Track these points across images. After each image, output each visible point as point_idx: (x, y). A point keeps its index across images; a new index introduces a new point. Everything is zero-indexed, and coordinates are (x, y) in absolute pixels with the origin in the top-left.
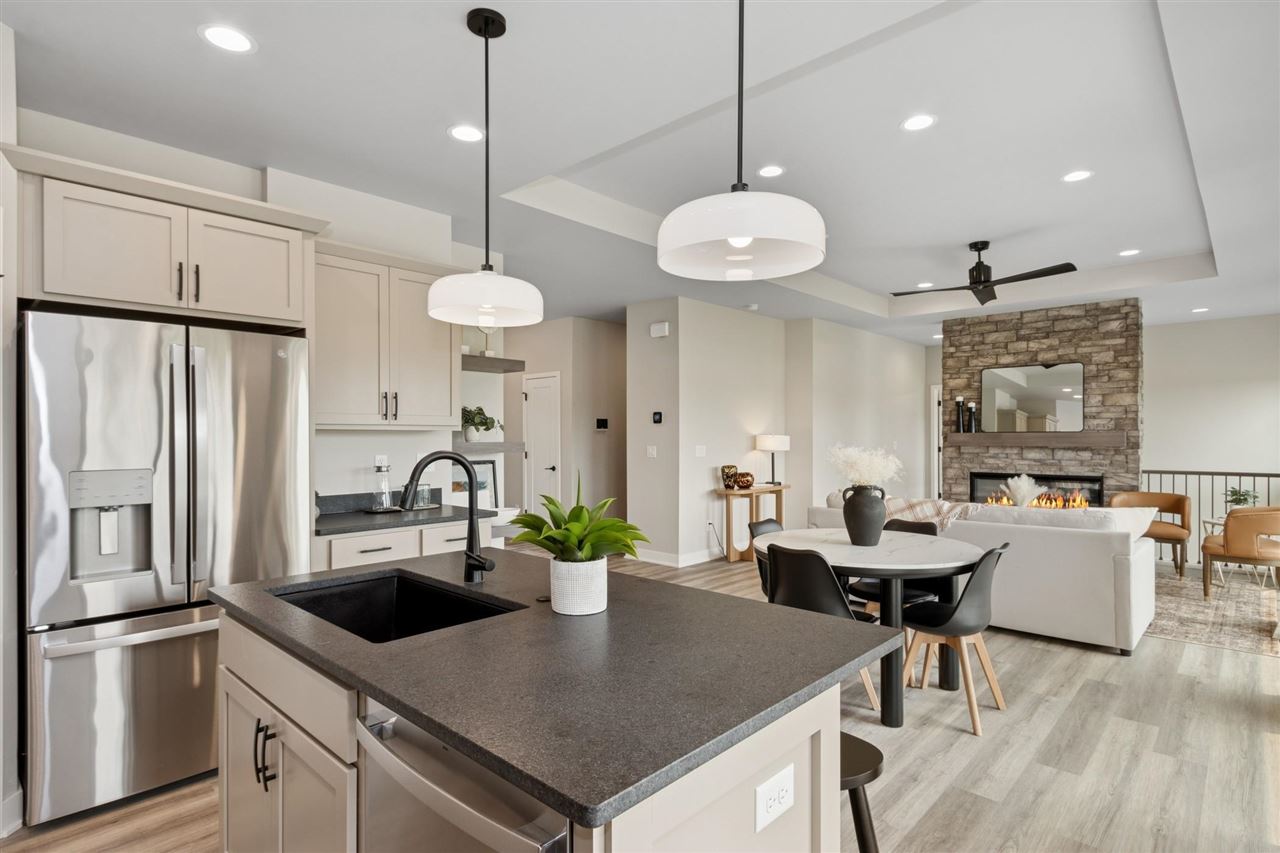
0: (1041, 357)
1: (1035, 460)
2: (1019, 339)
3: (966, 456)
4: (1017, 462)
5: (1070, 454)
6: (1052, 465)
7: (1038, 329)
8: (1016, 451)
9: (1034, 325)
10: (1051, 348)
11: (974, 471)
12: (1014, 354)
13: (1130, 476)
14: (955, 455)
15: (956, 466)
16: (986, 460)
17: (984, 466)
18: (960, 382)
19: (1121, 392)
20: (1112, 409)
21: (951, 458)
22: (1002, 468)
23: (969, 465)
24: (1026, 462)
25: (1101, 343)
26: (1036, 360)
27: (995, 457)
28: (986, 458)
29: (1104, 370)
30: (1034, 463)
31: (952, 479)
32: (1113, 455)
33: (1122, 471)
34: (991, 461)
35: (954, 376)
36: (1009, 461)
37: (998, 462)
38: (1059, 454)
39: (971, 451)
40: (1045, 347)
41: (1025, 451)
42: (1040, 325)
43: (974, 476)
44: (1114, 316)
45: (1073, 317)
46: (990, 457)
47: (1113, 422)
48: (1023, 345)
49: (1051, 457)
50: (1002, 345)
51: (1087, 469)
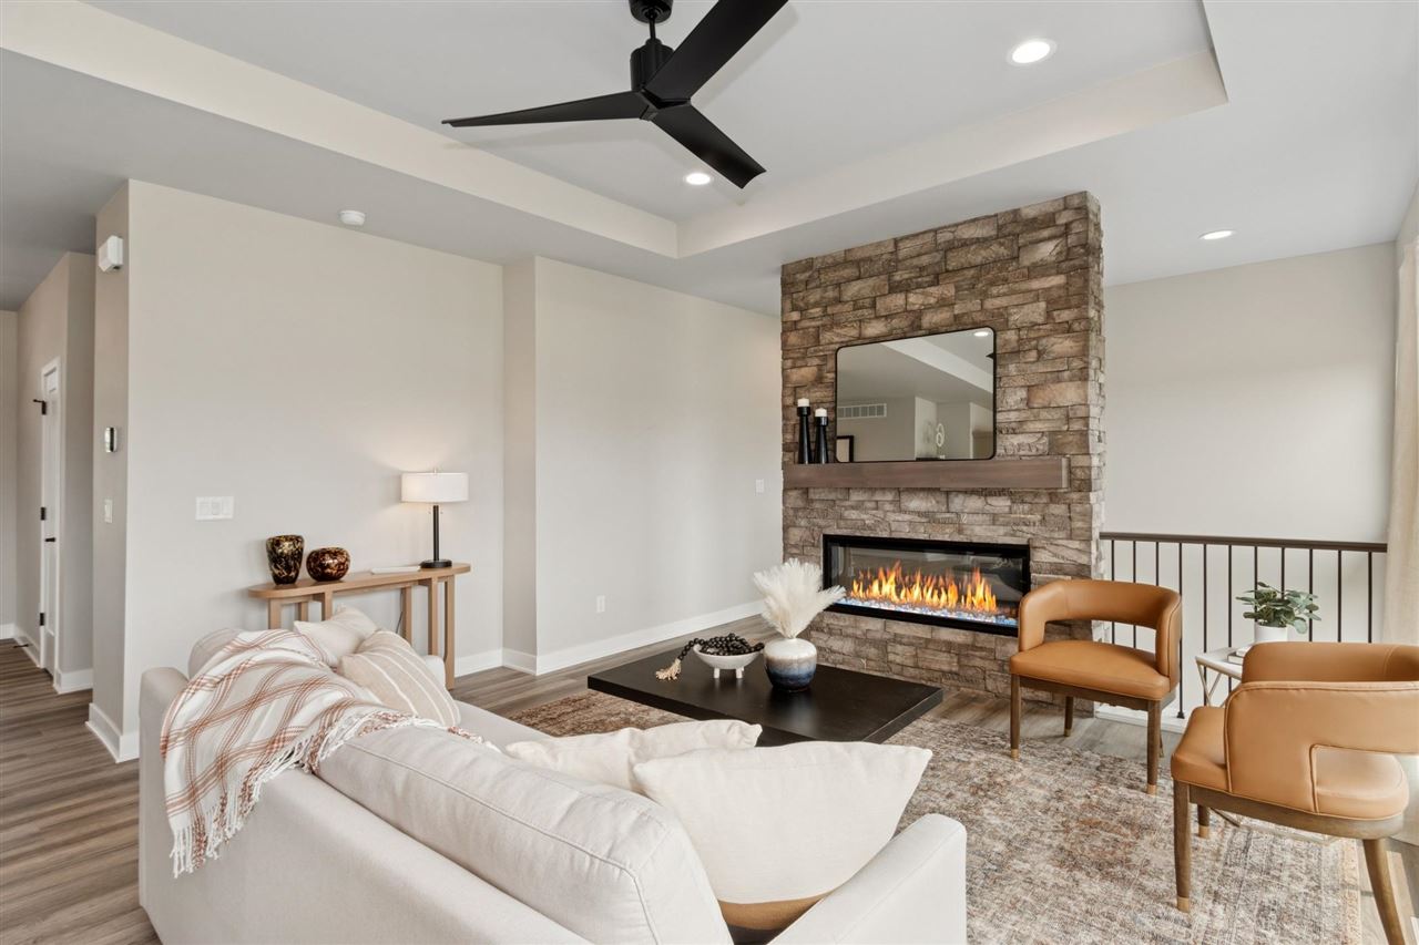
0: (928, 320)
1: (919, 514)
2: (894, 288)
3: (817, 505)
4: (892, 517)
5: (975, 503)
6: (945, 522)
7: (922, 269)
8: (889, 496)
9: (915, 262)
10: (943, 303)
11: (829, 532)
12: (886, 317)
13: (1076, 544)
14: (800, 503)
15: (803, 523)
16: (846, 514)
17: (842, 523)
18: (806, 373)
19: (1059, 381)
20: (1044, 414)
21: (796, 510)
22: (870, 528)
23: (822, 522)
24: (907, 517)
25: (1024, 286)
26: (920, 328)
27: (858, 507)
28: (846, 508)
29: (1030, 340)
30: (917, 519)
31: (796, 546)
32: (1047, 504)
33: (1063, 534)
34: (854, 514)
35: (799, 363)
36: (880, 514)
37: (864, 516)
38: (958, 502)
39: (823, 496)
40: (932, 301)
41: (904, 497)
42: (925, 260)
43: (830, 541)
44: (1046, 233)
45: (978, 241)
46: (853, 508)
47: (1045, 440)
48: (898, 300)
49: (944, 509)
50: (867, 302)
51: (1002, 530)
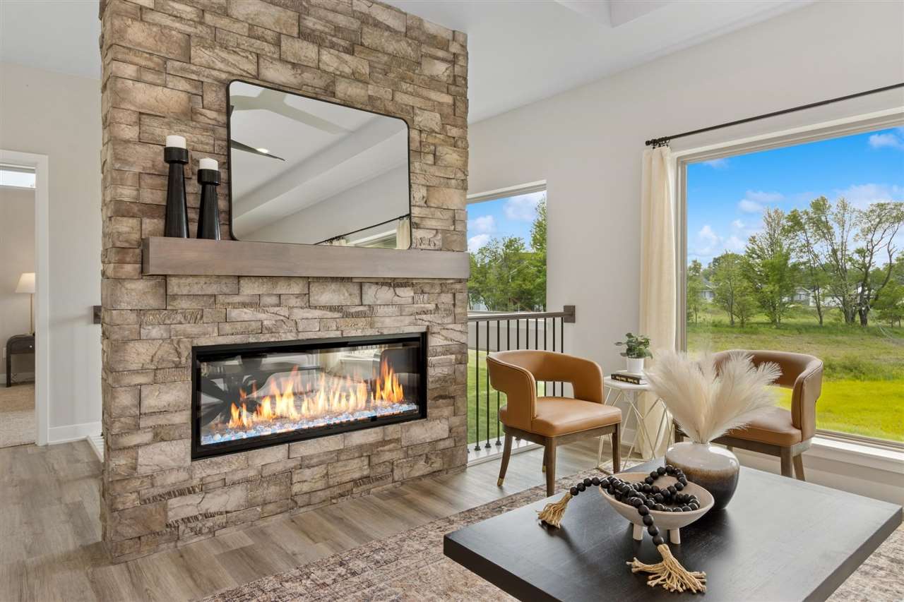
0: (343, 88)
1: (332, 309)
2: (304, 35)
3: (184, 304)
4: (299, 314)
5: (386, 294)
6: (357, 315)
7: (338, 29)
8: (297, 288)
9: (331, 16)
10: (355, 77)
11: (204, 342)
12: (294, 65)
13: (458, 327)
14: (152, 302)
15: (156, 332)
16: (235, 314)
17: (227, 328)
18: (170, 96)
19: (448, 186)
20: (438, 214)
21: (140, 312)
22: (270, 331)
23: (190, 328)
24: (317, 313)
25: (425, 93)
26: (334, 95)
27: (255, 304)
28: (235, 306)
29: (429, 144)
30: (329, 314)
31: (142, 371)
32: (439, 294)
33: (450, 319)
34: (247, 314)
35: (149, 77)
36: (283, 311)
37: (262, 316)
38: (371, 294)
39: (196, 290)
40: (347, 70)
41: (315, 288)
42: (342, 20)
43: (204, 355)
44: (441, 54)
45: (388, 28)
46: (244, 305)
47: (439, 236)
48: (308, 51)
49: (357, 301)
50: (269, 35)
51: (408, 320)
